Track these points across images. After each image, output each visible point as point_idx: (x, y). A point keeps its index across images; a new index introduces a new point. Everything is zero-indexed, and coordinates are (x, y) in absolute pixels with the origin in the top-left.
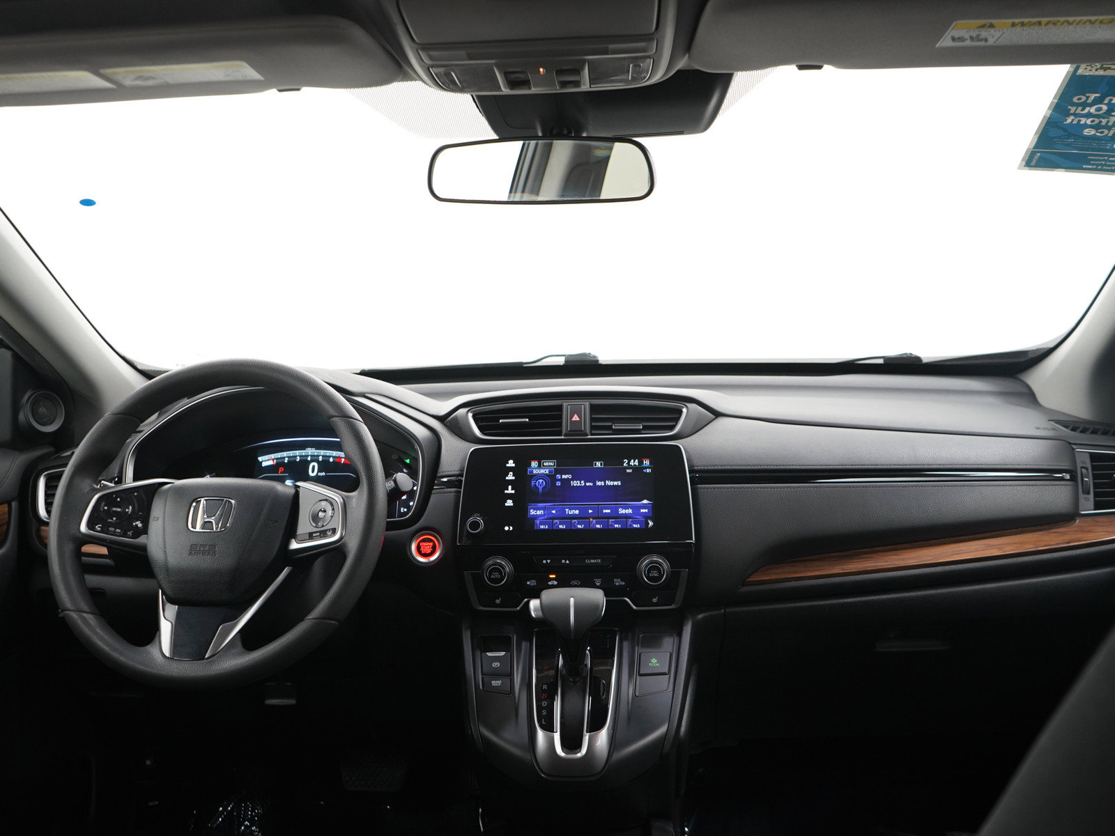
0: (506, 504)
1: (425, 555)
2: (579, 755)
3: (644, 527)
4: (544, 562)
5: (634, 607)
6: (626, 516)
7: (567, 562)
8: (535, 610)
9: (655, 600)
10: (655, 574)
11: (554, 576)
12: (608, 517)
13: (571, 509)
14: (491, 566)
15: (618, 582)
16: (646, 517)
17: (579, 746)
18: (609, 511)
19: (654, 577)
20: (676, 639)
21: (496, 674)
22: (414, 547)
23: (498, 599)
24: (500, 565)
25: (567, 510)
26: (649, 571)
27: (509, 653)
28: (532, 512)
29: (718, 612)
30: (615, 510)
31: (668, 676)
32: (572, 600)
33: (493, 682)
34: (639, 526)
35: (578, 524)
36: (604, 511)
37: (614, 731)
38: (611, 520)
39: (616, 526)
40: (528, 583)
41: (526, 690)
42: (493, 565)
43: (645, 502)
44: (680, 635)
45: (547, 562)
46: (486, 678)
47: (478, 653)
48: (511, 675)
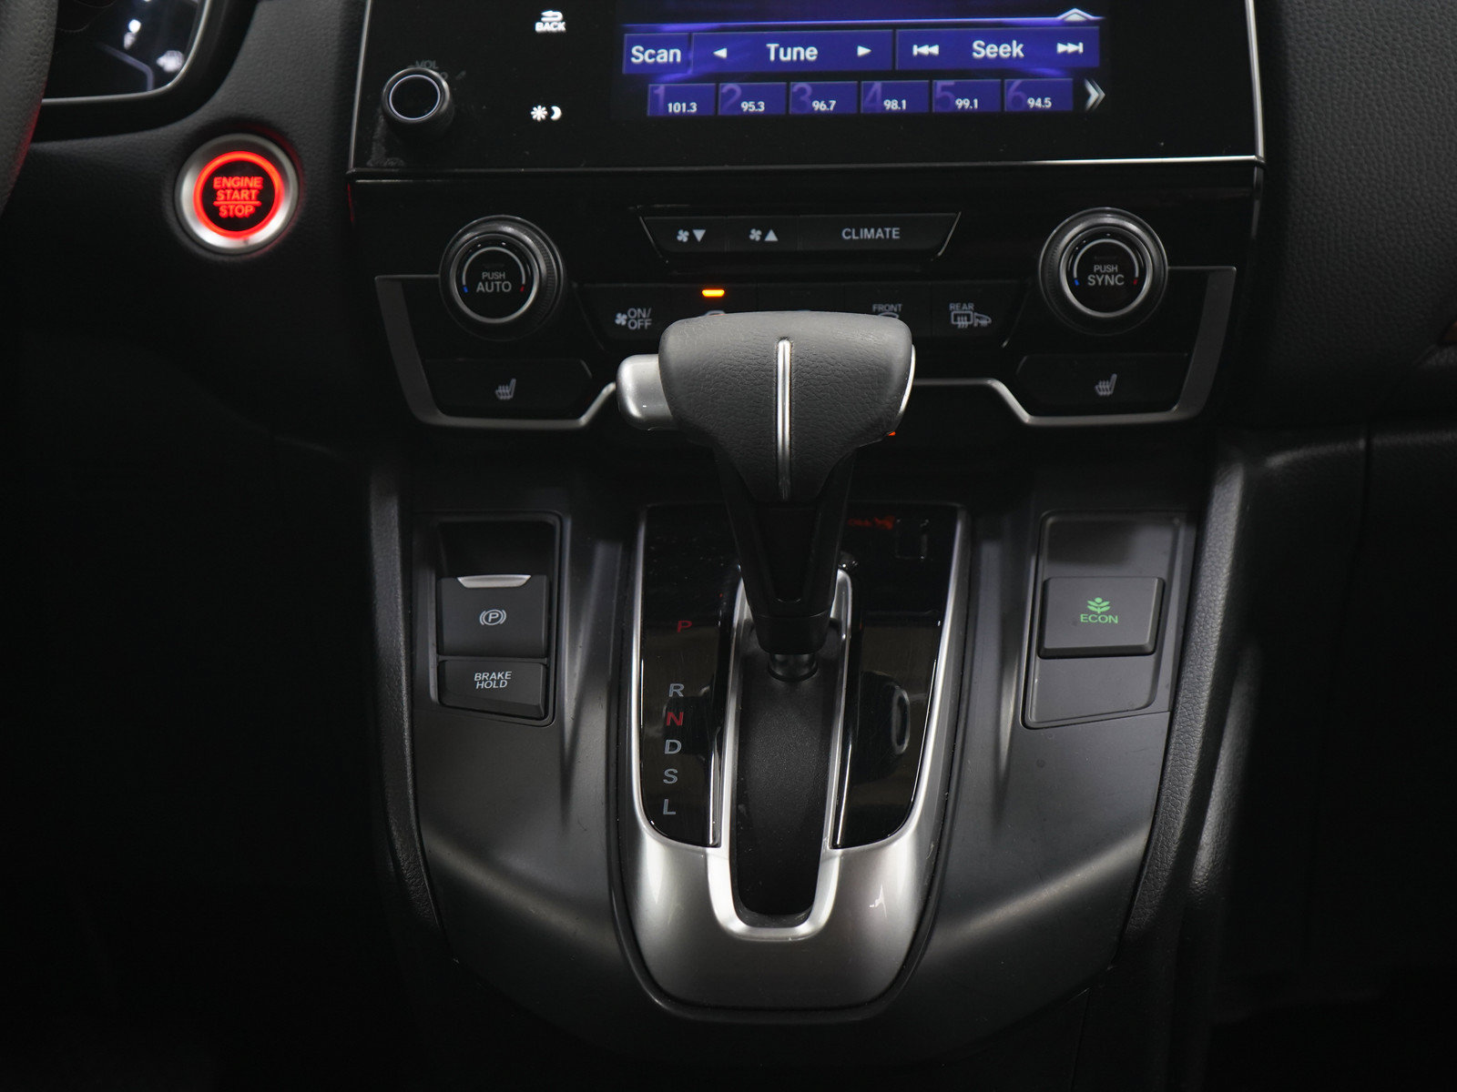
0: (539, 27)
1: (229, 224)
2: (804, 929)
3: (1068, 106)
4: (683, 236)
5: (1025, 417)
6: (1000, 69)
7: (771, 237)
8: (643, 394)
9: (1105, 389)
10: (1109, 277)
11: (720, 293)
12: (928, 69)
13: (786, 43)
14: (475, 249)
15: (965, 317)
16: (1077, 71)
17: (802, 902)
18: (935, 50)
19: (1104, 288)
20: (1185, 536)
21: (493, 651)
22: (189, 189)
23: (507, 383)
24: (513, 244)
25: (772, 47)
26: (1086, 266)
27: (544, 579)
28: (640, 55)
29: (1342, 447)
30: (957, 46)
31: (1151, 659)
32: (784, 349)
33: (477, 677)
34: (1048, 103)
35: (813, 98)
36: (916, 50)
37: (938, 848)
38: (940, 83)
39: (962, 103)
40: (621, 319)
41: (604, 703)
42: (485, 243)
43: (1075, 15)
44: (1198, 519)
45: (692, 237)
46: (452, 663)
47: (427, 581)
48: (549, 653)
